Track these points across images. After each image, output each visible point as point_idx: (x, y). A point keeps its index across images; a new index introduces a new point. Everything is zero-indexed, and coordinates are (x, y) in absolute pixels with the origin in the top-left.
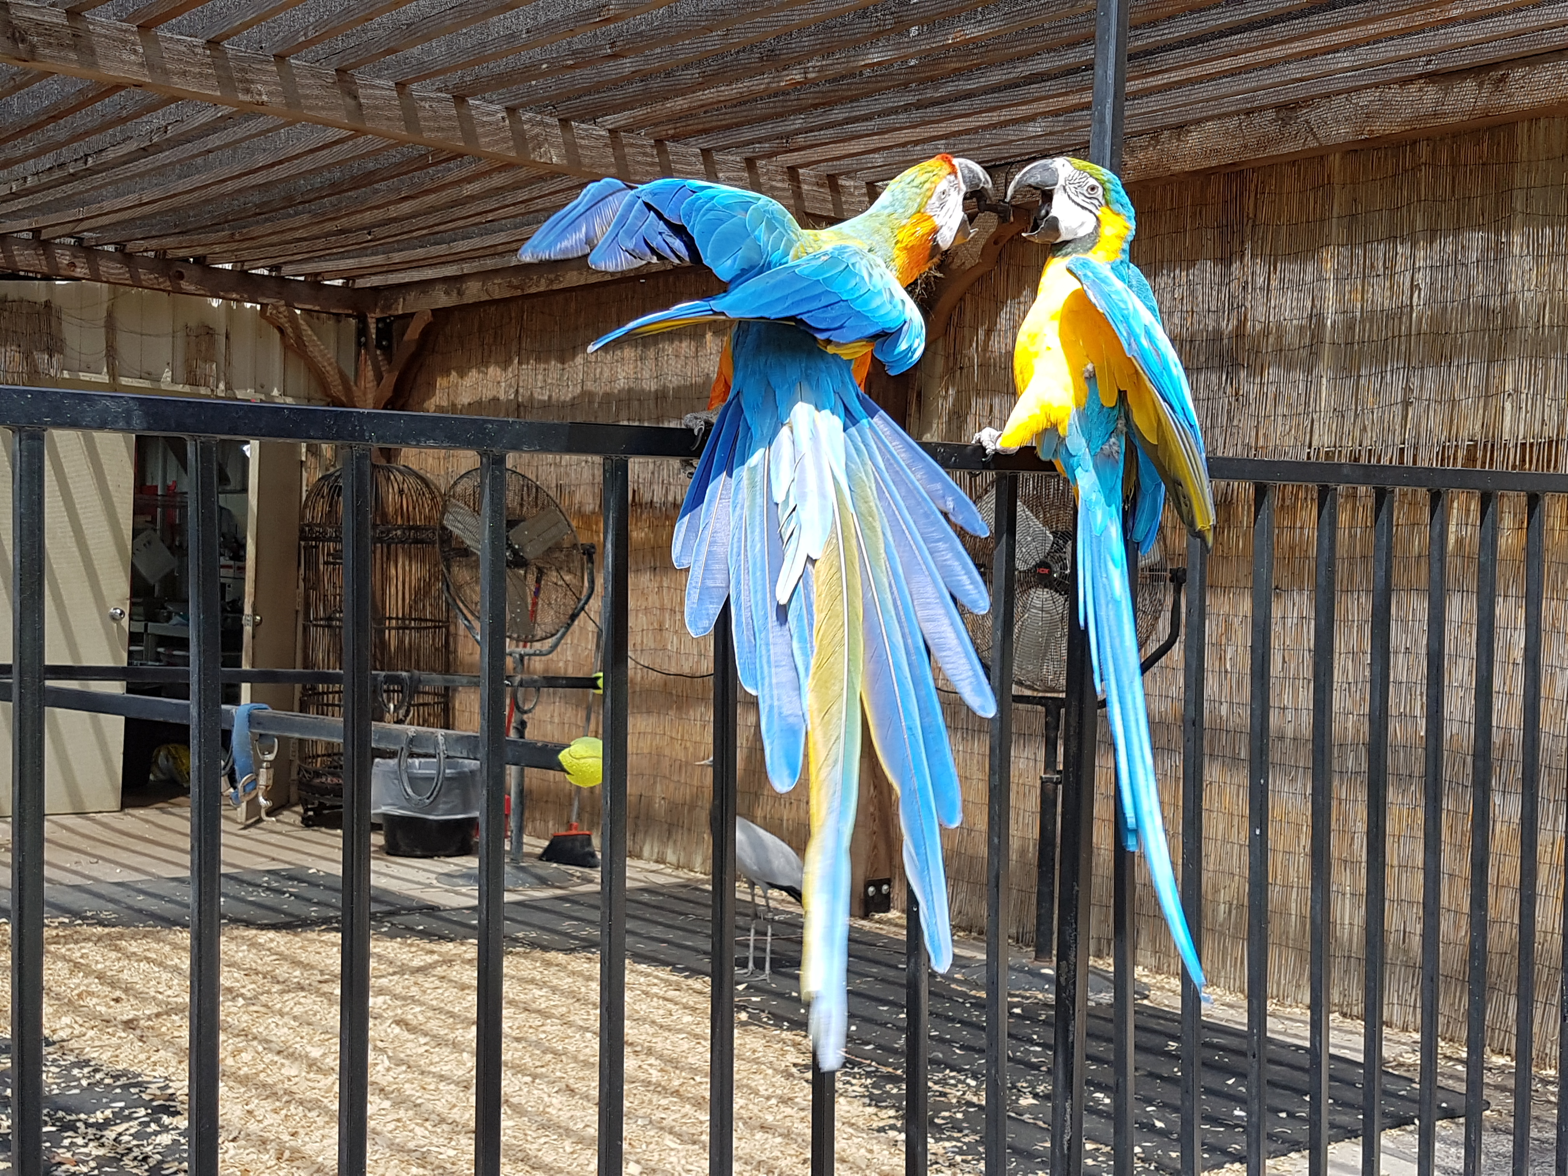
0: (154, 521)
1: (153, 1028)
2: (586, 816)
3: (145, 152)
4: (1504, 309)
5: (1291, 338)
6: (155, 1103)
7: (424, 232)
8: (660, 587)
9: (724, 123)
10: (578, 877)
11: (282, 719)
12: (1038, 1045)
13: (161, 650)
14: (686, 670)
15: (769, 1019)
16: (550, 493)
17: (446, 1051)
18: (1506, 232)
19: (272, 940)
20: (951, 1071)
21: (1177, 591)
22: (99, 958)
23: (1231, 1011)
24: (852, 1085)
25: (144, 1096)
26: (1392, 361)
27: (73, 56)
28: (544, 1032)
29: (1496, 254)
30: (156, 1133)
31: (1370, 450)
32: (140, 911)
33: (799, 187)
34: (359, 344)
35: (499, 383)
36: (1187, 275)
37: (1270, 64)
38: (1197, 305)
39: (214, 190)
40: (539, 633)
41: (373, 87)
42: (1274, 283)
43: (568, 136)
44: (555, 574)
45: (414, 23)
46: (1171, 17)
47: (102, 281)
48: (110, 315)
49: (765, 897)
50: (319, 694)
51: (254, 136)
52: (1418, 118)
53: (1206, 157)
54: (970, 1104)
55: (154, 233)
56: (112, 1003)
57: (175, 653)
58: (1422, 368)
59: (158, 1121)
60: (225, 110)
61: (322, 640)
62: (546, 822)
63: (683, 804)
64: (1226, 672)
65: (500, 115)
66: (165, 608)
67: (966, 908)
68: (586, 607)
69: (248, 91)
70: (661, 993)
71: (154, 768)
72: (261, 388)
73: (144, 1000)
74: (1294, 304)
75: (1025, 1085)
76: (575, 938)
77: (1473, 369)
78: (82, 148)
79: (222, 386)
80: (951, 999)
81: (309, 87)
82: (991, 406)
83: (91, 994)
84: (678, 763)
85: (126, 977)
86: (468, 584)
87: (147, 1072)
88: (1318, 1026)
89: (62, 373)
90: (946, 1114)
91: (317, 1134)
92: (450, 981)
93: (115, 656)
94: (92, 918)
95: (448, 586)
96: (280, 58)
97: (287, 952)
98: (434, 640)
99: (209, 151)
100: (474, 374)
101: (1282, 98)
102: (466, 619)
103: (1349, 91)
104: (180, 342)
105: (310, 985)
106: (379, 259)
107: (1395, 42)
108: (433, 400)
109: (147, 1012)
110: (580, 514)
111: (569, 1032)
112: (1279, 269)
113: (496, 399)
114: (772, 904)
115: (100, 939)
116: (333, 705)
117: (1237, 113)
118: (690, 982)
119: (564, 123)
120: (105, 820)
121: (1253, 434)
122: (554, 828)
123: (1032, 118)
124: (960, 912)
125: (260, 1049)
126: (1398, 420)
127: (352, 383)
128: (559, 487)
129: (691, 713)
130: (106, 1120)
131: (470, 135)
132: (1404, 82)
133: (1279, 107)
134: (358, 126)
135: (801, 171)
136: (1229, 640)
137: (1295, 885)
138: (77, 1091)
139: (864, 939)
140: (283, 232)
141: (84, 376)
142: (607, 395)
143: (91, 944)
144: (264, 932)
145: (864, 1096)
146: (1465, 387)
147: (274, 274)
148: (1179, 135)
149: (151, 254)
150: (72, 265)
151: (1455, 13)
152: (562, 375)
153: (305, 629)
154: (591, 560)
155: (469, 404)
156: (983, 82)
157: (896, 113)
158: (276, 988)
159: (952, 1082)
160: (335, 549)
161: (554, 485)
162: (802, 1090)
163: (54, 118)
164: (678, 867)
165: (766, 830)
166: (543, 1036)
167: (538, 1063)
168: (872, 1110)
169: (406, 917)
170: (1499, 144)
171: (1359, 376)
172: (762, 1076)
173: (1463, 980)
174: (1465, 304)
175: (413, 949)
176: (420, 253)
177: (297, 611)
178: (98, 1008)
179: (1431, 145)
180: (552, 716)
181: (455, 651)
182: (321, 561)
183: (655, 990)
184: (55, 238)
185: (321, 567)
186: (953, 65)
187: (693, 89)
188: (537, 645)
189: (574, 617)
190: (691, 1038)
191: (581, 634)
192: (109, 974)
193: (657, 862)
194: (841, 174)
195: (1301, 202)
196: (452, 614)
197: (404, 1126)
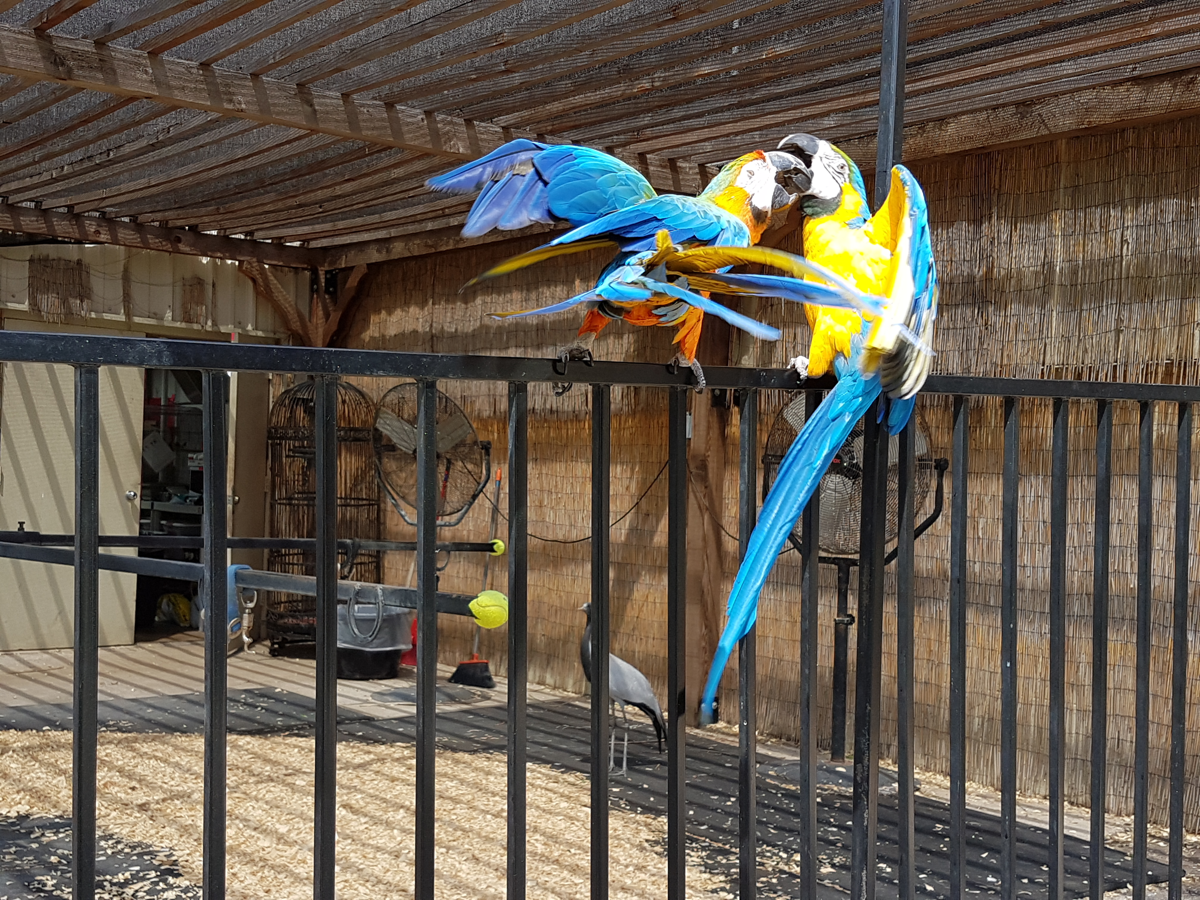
0: (158, 425)
1: (160, 810)
2: (484, 649)
3: (153, 147)
4: (1193, 258)
5: (1028, 281)
6: (163, 868)
7: (362, 205)
8: (540, 474)
9: (590, 120)
10: (479, 696)
11: (260, 576)
12: (834, 826)
13: (163, 522)
14: (560, 537)
15: (626, 805)
16: (457, 402)
17: (381, 828)
18: (1195, 199)
19: (249, 743)
20: (768, 846)
21: (941, 476)
22: (119, 756)
23: (984, 801)
24: (691, 856)
25: (154, 862)
26: (1107, 298)
27: (100, 76)
28: (455, 814)
29: (1187, 215)
30: (164, 890)
31: (1090, 367)
32: (149, 721)
33: (647, 169)
34: (312, 291)
35: (418, 319)
36: (948, 233)
37: (1010, 72)
38: (955, 256)
39: (204, 176)
40: (449, 509)
41: (325, 97)
42: (1015, 239)
43: (471, 132)
44: (460, 463)
45: (355, 49)
46: (935, 36)
47: (120, 245)
48: (126, 270)
49: (623, 711)
50: (282, 555)
51: (236, 134)
52: (1127, 112)
53: (962, 143)
54: (782, 872)
55: (159, 208)
56: (130, 791)
57: (175, 524)
58: (1131, 304)
59: (165, 881)
60: (214, 115)
61: (284, 515)
62: (454, 653)
63: (559, 640)
64: (979, 538)
65: (420, 117)
66: (167, 491)
67: (777, 721)
68: (484, 490)
69: (231, 101)
70: (544, 785)
71: (158, 611)
72: (239, 324)
73: (153, 788)
74: (1031, 254)
75: (825, 857)
76: (477, 742)
77: (1170, 304)
78: (104, 144)
79: (209, 323)
80: (766, 791)
81: (278, 97)
82: (795, 334)
83: (114, 784)
84: (554, 608)
85: (139, 771)
86: (395, 472)
87: (156, 843)
88: (1055, 814)
89: (90, 314)
90: (764, 879)
91: (285, 891)
92: (384, 774)
93: (130, 527)
94: (113, 725)
95: (379, 473)
96: (255, 76)
97: (260, 752)
98: (368, 515)
99: (201, 146)
100: (398, 313)
101: (1020, 97)
102: (393, 498)
103: (1072, 91)
104: (178, 290)
105: (278, 777)
106: (327, 226)
107: (1109, 54)
108: (368, 333)
109: (156, 798)
110: (479, 418)
111: (474, 814)
112: (1018, 228)
113: (415, 332)
114: (628, 716)
115: (120, 742)
116: (293, 564)
117: (986, 109)
118: (565, 776)
119: (469, 122)
120: (122, 651)
121: (999, 354)
122: (460, 658)
123: (826, 114)
124: (772, 723)
125: (241, 826)
126: (1112, 344)
127: (307, 320)
128: (463, 398)
129: (564, 569)
130: (126, 880)
131: (397, 132)
132: (1115, 84)
133: (1018, 104)
134: (314, 127)
135: (648, 156)
136: (981, 513)
137: (1034, 703)
138: (104, 858)
139: (699, 744)
140: (256, 206)
141: (107, 316)
142: (500, 328)
143: (113, 746)
144: (242, 737)
145: (700, 865)
146: (1164, 318)
147: (248, 238)
148: (941, 126)
149: (157, 224)
150: (97, 232)
151: (1154, 31)
152: (465, 313)
153: (272, 507)
154: (488, 453)
155: (395, 335)
156: (789, 87)
157: (722, 111)
158: (252, 780)
159: (768, 854)
160: (294, 446)
161: (459, 396)
162: (653, 860)
163: (86, 122)
164: (555, 688)
165: (622, 659)
166: (454, 817)
167: (451, 838)
168: (707, 876)
169: (349, 726)
170: (1189, 131)
171: (1081, 310)
172: (622, 849)
173: (1164, 777)
174: (1163, 255)
175: (355, 750)
176: (359, 221)
177: (266, 493)
178: (119, 795)
179: (1136, 131)
180: (458, 572)
181: (384, 523)
182: (284, 455)
183: (539, 782)
184: (84, 212)
185: (284, 459)
186: (767, 75)
187: (566, 95)
188: (447, 519)
189: (475, 497)
190: (567, 820)
191: (479, 510)
192: (127, 768)
193: (538, 683)
194: (679, 158)
195: (1035, 176)
196: (382, 495)
197: (351, 886)
